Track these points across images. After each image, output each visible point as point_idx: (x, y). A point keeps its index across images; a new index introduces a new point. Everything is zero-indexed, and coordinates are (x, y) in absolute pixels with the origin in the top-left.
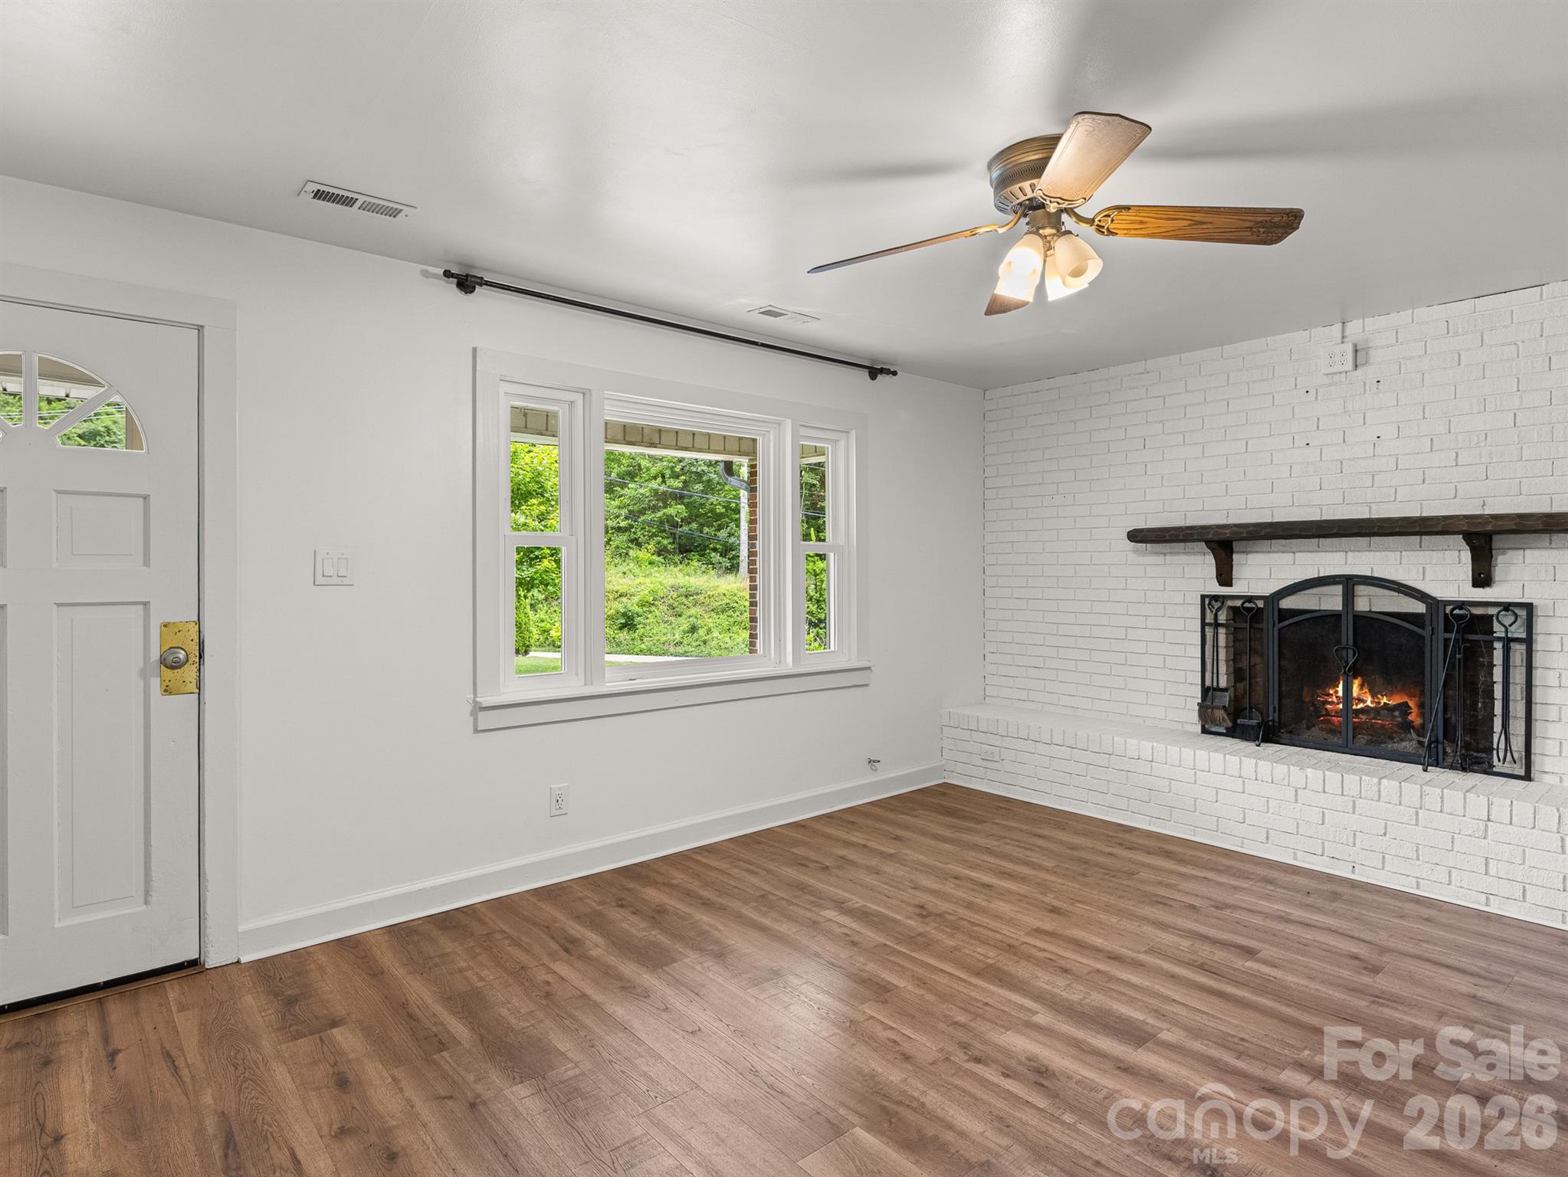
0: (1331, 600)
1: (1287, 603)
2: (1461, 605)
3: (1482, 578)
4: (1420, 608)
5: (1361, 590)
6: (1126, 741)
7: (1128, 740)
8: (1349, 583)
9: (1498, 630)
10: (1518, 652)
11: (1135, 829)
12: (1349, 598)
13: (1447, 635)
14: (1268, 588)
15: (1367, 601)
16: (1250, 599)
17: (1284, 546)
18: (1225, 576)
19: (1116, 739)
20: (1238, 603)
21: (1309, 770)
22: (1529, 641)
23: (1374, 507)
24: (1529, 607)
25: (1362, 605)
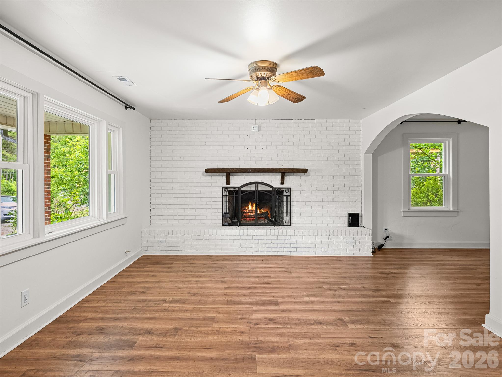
0: (252, 188)
1: (243, 189)
2: (279, 188)
3: (282, 183)
4: (271, 189)
5: (259, 185)
6: (208, 231)
7: (209, 230)
8: (257, 183)
9: (285, 194)
10: (289, 198)
11: (212, 256)
12: (257, 187)
13: (276, 195)
14: (238, 186)
15: (261, 188)
16: (235, 188)
17: (242, 174)
18: (228, 183)
19: (205, 230)
20: (232, 189)
21: (256, 231)
22: (290, 196)
23: (262, 165)
24: (290, 188)
25: (259, 189)
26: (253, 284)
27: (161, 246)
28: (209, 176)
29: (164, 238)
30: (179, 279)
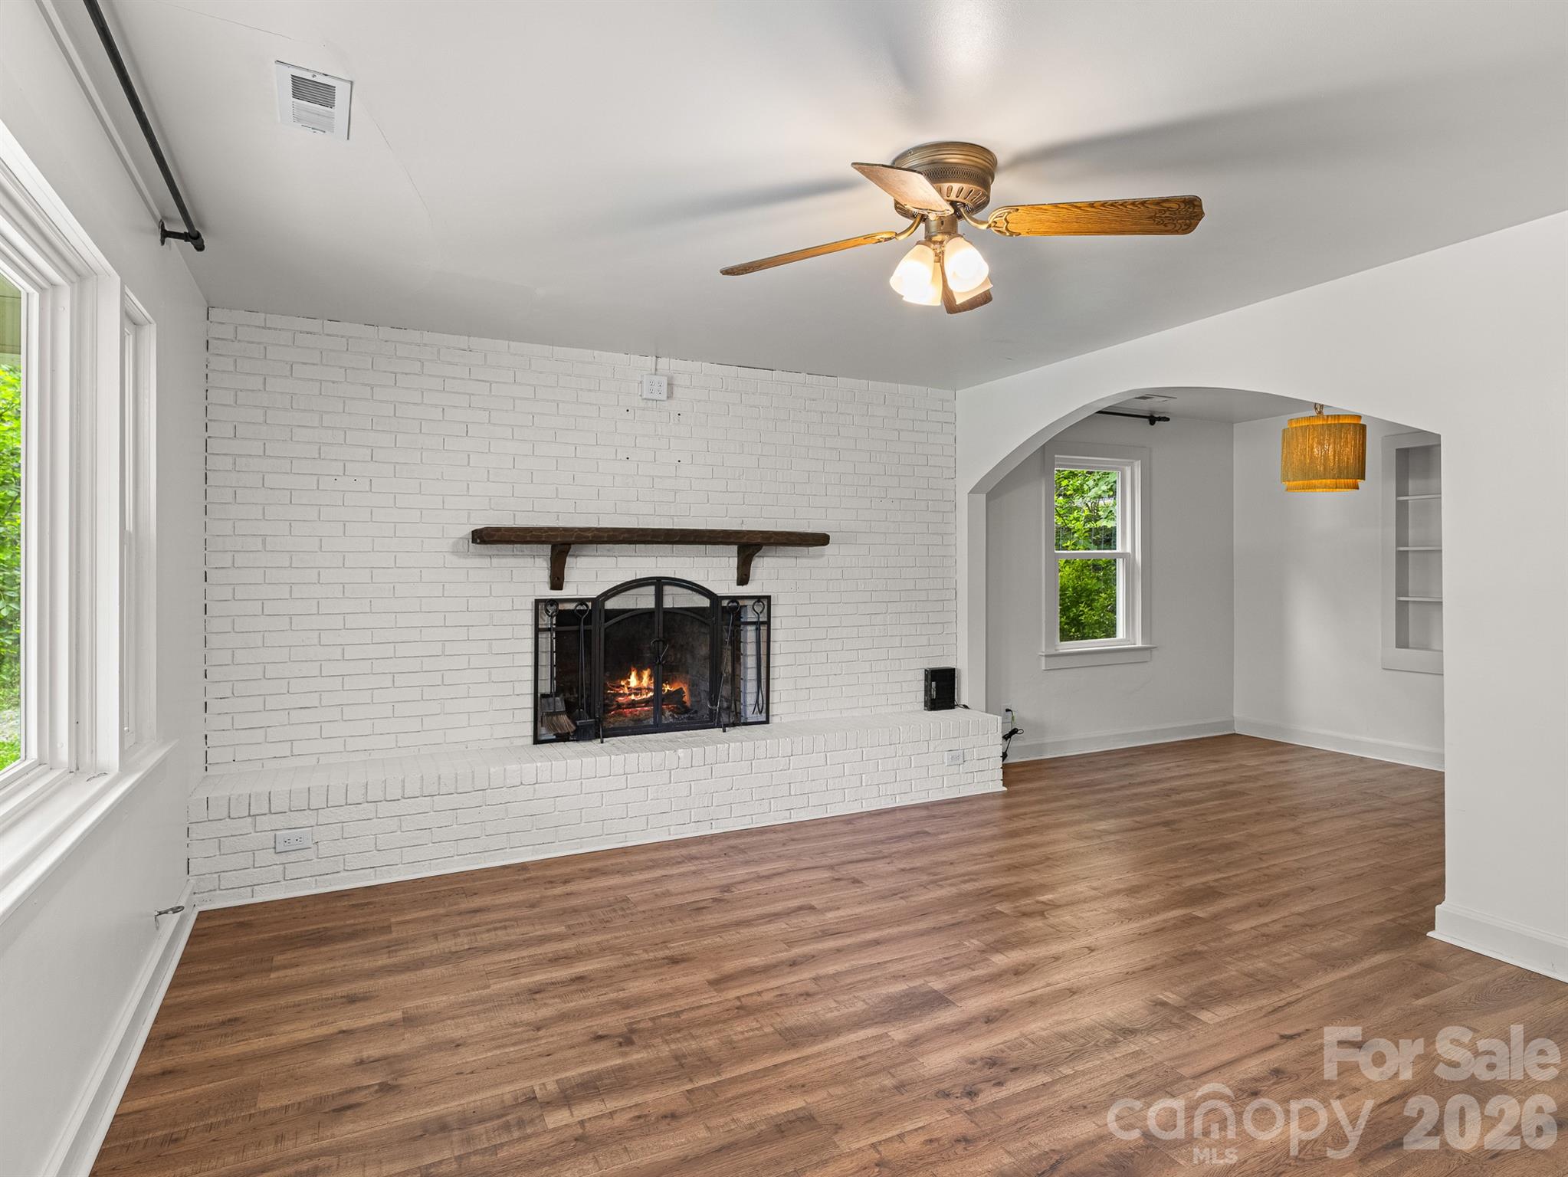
0: (644, 600)
1: (611, 604)
2: (734, 599)
3: (743, 580)
4: (705, 602)
5: (667, 589)
6: (505, 769)
7: (508, 767)
8: (659, 583)
9: (751, 616)
10: (763, 628)
11: (522, 867)
12: (659, 597)
13: (723, 622)
14: (593, 592)
15: (675, 599)
16: (582, 601)
17: (609, 550)
18: (557, 582)
19: (492, 770)
20: (571, 606)
22: (768, 623)
23: (675, 518)
24: (769, 598)
25: (668, 603)
26: (790, 944)
27: (292, 857)
28: (481, 555)
29: (305, 823)
30: (487, 987)
